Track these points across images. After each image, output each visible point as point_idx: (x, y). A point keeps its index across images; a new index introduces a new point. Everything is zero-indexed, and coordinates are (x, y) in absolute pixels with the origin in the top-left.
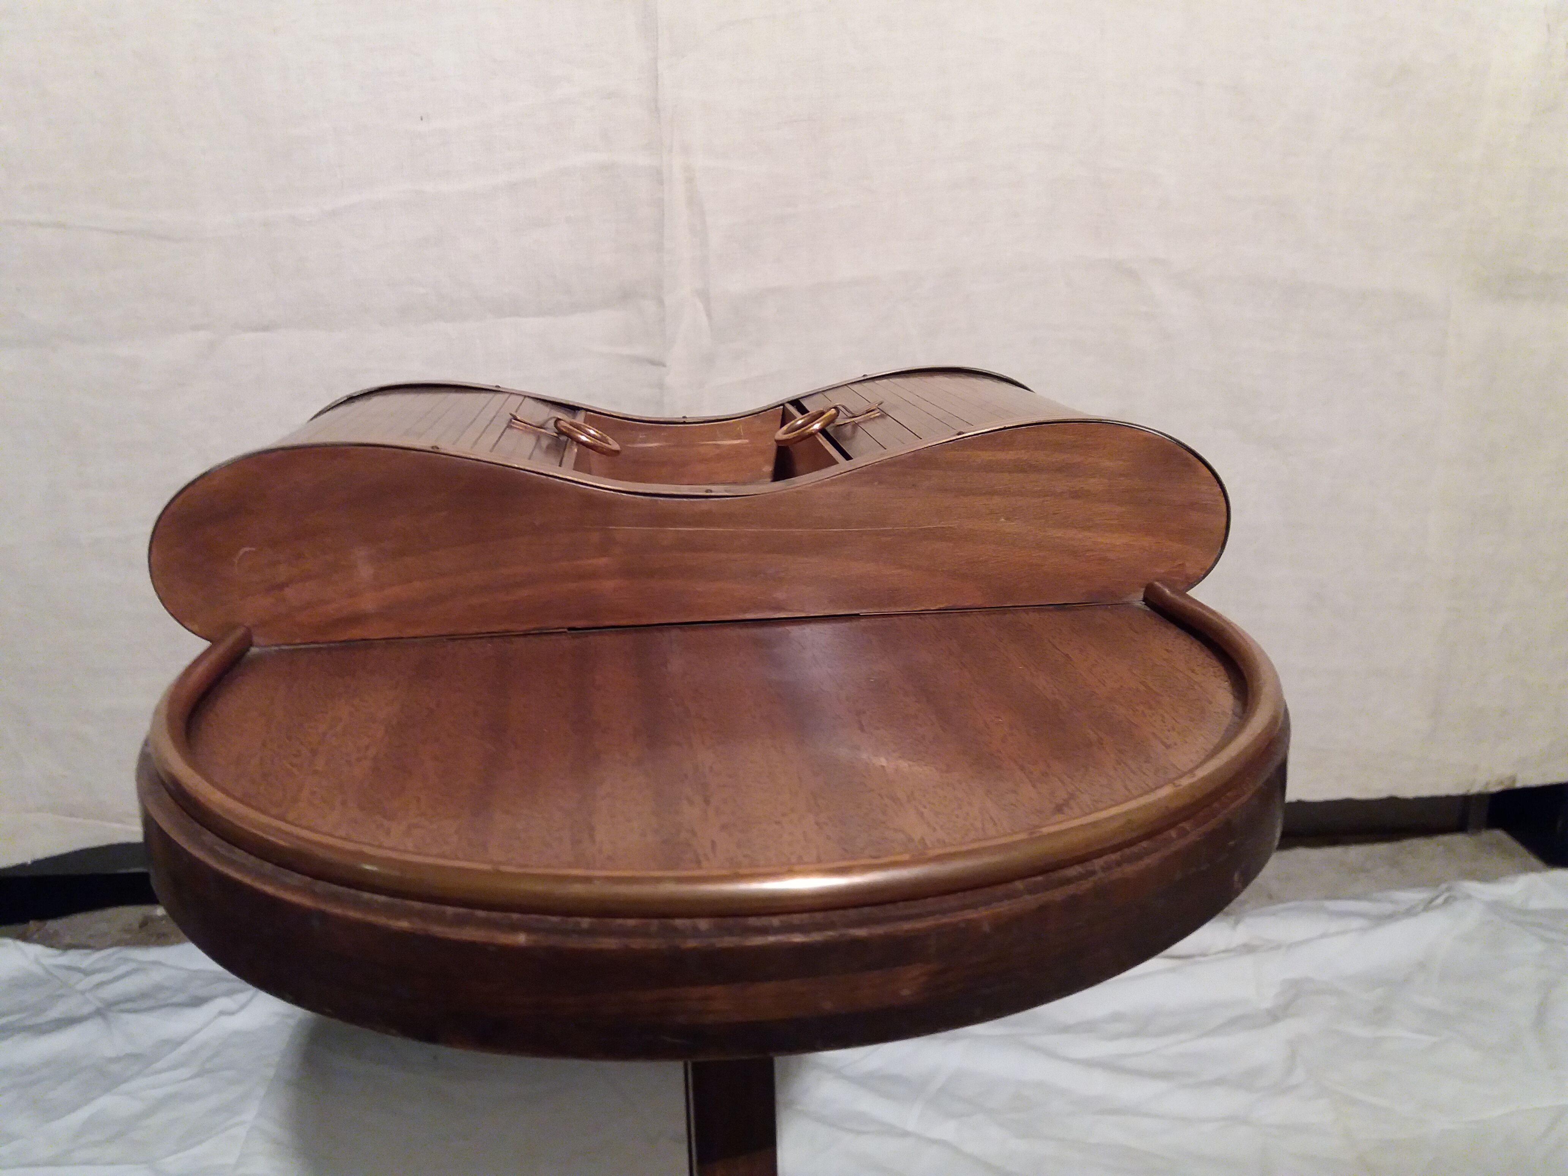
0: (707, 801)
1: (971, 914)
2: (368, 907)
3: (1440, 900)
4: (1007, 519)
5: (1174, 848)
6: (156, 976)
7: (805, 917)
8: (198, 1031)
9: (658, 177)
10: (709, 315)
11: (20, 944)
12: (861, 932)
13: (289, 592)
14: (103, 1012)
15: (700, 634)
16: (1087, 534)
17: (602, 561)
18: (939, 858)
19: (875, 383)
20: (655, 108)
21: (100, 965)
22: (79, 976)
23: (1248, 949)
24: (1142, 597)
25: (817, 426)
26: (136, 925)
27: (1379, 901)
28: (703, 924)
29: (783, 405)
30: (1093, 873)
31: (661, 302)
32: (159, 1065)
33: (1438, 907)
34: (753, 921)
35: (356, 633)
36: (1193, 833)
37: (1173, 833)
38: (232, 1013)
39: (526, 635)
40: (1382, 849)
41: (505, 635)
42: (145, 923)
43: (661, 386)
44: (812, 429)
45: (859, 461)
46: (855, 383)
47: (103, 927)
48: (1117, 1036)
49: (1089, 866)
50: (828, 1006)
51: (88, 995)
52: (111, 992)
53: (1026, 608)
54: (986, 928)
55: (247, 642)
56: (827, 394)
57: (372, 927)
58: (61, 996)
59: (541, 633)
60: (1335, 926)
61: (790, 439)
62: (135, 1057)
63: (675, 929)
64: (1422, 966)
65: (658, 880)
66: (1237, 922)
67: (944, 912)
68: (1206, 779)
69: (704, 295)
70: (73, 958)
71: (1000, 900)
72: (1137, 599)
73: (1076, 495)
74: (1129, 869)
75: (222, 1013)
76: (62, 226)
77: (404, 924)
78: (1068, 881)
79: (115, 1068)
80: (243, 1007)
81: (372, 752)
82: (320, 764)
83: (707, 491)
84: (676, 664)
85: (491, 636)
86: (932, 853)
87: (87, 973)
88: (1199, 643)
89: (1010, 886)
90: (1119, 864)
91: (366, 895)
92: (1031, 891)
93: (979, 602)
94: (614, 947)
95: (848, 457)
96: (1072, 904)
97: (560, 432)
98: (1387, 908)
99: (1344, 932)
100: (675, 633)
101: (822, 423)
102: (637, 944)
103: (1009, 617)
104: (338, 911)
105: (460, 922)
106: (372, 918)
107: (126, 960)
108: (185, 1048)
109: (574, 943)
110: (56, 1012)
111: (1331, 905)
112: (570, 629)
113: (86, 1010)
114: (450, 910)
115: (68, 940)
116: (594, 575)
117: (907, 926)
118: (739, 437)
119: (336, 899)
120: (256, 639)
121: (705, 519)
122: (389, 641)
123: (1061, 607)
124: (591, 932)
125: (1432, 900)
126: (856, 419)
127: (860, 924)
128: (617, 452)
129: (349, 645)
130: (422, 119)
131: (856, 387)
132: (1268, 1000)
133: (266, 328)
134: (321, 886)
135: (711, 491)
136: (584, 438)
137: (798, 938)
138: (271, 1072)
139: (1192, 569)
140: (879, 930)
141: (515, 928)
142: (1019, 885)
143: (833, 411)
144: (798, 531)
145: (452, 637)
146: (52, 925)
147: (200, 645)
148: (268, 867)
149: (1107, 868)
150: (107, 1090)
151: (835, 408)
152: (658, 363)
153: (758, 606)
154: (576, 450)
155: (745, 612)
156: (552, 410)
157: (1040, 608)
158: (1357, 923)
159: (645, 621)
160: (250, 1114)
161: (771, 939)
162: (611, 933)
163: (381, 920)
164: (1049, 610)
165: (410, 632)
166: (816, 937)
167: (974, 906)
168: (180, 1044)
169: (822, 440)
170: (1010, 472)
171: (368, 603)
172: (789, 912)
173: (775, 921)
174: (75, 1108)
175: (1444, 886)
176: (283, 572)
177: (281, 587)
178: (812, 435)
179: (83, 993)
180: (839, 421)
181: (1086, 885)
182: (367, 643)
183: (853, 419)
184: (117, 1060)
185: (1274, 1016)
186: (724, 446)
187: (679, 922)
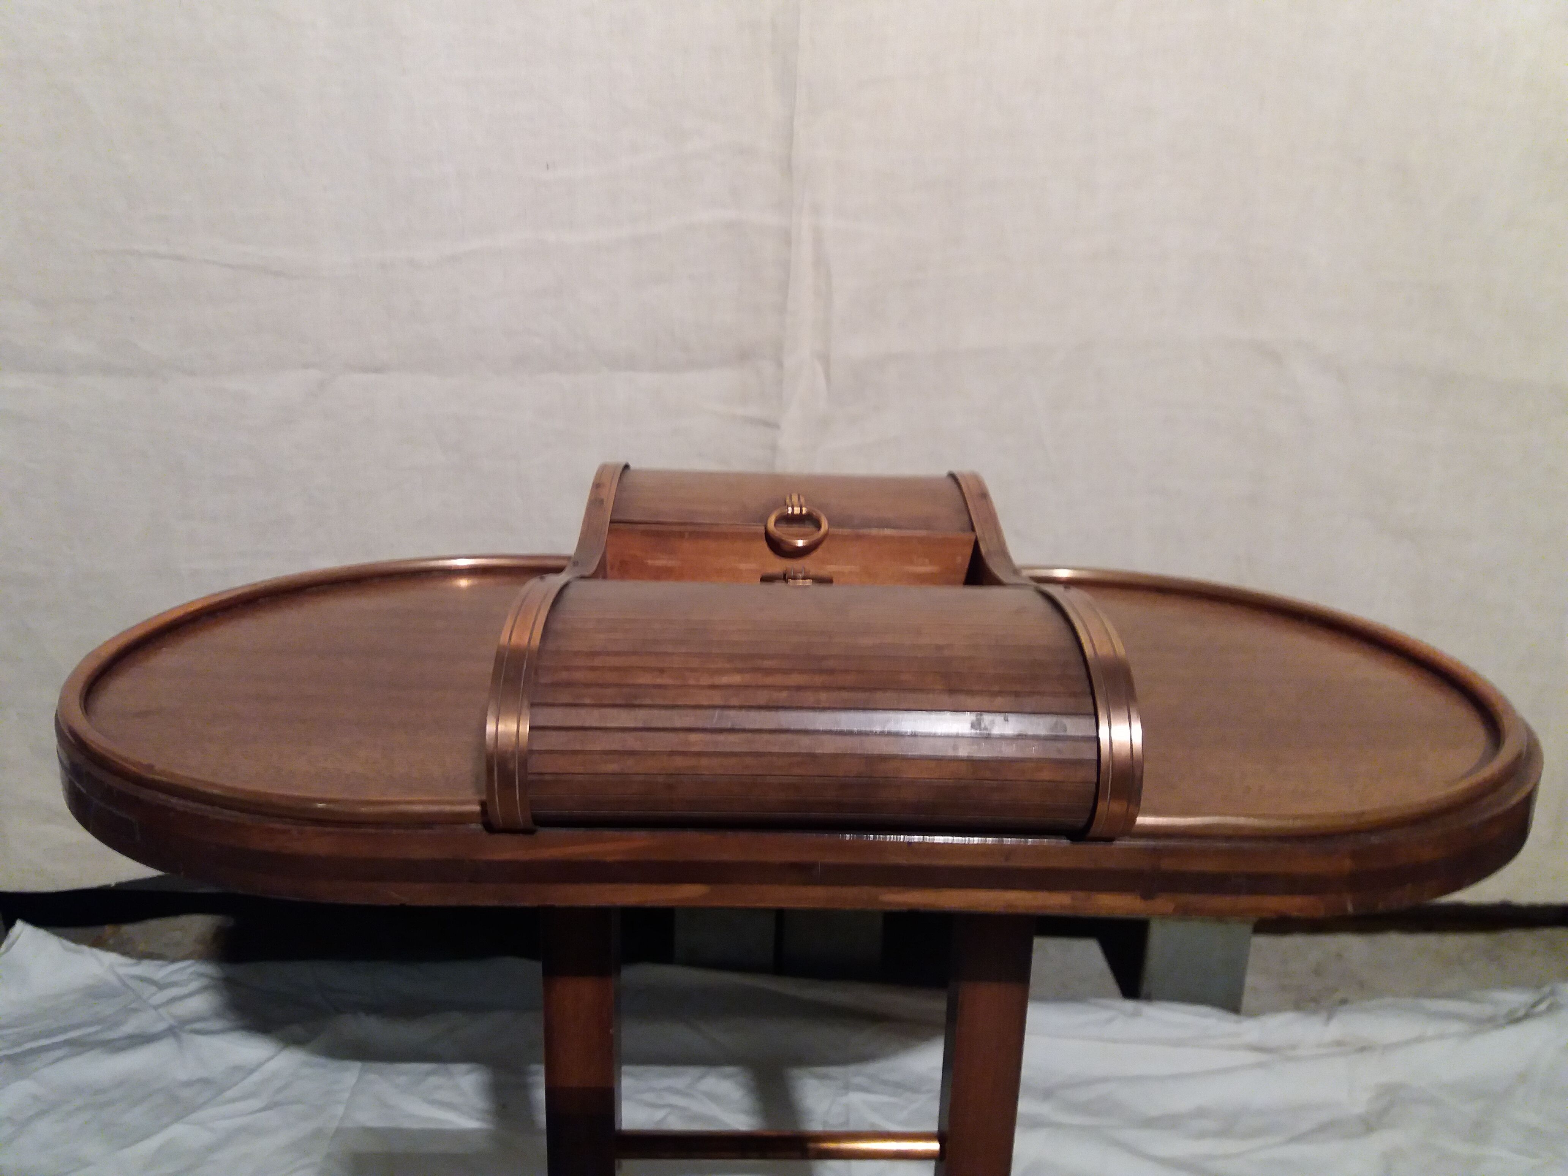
3: (1543, 1007)
8: (268, 1059)
9: (787, 238)
10: (828, 380)
11: (96, 951)
14: (176, 1030)
20: (788, 167)
21: (175, 978)
22: (154, 989)
23: (1340, 1047)
26: (210, 936)
27: (1479, 1001)
31: (780, 364)
32: (229, 1094)
33: (1540, 1015)
42: (219, 934)
43: (774, 448)
47: (177, 935)
48: (1202, 1135)
51: (162, 1011)
52: (184, 1008)
58: (135, 1010)
60: (1432, 1028)
62: (205, 1082)
64: (1523, 1077)
66: (1329, 1018)
69: (825, 359)
70: (147, 968)
76: (180, 258)
79: (186, 1093)
87: (161, 986)
99: (1441, 1037)
107: (199, 974)
108: (256, 1077)
110: (130, 1027)
111: (1429, 1004)
113: (161, 1026)
115: (142, 947)
125: (1535, 1005)
130: (548, 168)
132: (1360, 1105)
133: (378, 370)
146: (128, 930)
150: (178, 1119)
152: (772, 425)
158: (1455, 1027)
160: (317, 1157)
168: (251, 1071)
174: (146, 1137)
175: (1546, 989)
179: (156, 1007)
184: (188, 1084)
185: (1368, 1125)
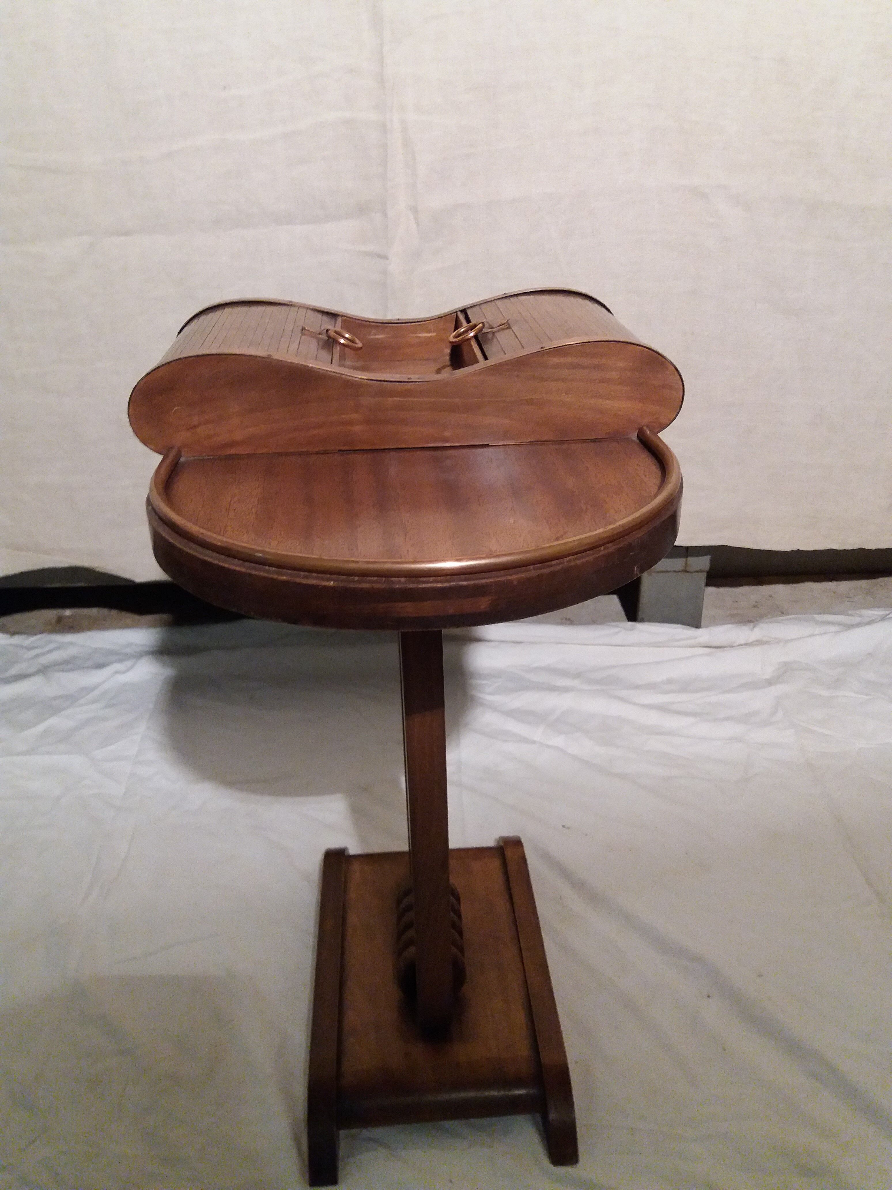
0: (406, 535)
1: (510, 578)
2: (268, 571)
4: (566, 394)
5: (601, 554)
6: (72, 651)
7: (443, 578)
8: (104, 682)
9: (384, 128)
10: (417, 223)
12: (465, 583)
13: (199, 430)
14: (44, 670)
15: (406, 455)
16: (608, 402)
17: (354, 416)
18: (498, 556)
19: (510, 300)
20: (381, 80)
21: (36, 644)
22: (24, 650)
23: (759, 643)
24: (636, 435)
25: (472, 334)
26: (54, 621)
27: (851, 615)
28: (403, 580)
29: (456, 312)
30: (563, 563)
31: (385, 214)
32: (82, 701)
34: (421, 579)
35: (233, 451)
36: (612, 548)
37: (602, 548)
38: (124, 672)
39: (317, 453)
40: (863, 583)
41: (308, 454)
42: (59, 620)
43: (385, 273)
44: (468, 336)
45: (490, 362)
46: (498, 299)
49: (562, 560)
50: (451, 611)
51: (31, 661)
52: (45, 660)
53: (576, 441)
54: (515, 583)
55: (179, 455)
56: (483, 306)
57: (272, 579)
58: (15, 662)
59: (325, 453)
60: (818, 630)
61: (457, 342)
62: (66, 697)
63: (392, 581)
64: (870, 655)
65: (385, 562)
67: (498, 577)
68: (622, 526)
69: (415, 210)
70: (17, 640)
71: (522, 572)
72: (634, 437)
73: (602, 381)
74: (578, 562)
75: (117, 672)
77: (285, 578)
78: (551, 566)
79: (55, 703)
80: (129, 669)
81: (254, 510)
82: (232, 515)
83: (409, 379)
84: (393, 471)
85: (300, 454)
86: (494, 554)
87: (30, 648)
88: (656, 461)
89: (528, 567)
90: (574, 560)
91: (267, 568)
92: (534, 569)
93: (551, 438)
94: (367, 587)
95: (486, 358)
96: (553, 574)
97: (329, 337)
98: (858, 620)
99: (824, 634)
100: (393, 454)
101: (475, 332)
102: (376, 586)
103: (565, 446)
104: (257, 573)
105: (307, 577)
106: (271, 576)
107: (51, 642)
108: (97, 692)
109: (352, 585)
110: (14, 671)
111: (819, 617)
112: (339, 451)
113: (33, 670)
114: (302, 573)
115: (12, 629)
116: (350, 423)
117: (483, 581)
118: (430, 332)
119: (255, 569)
120: (183, 453)
121: (407, 393)
122: (249, 456)
123: (594, 441)
124: (358, 582)
126: (494, 329)
127: (465, 580)
128: (361, 348)
129: (230, 457)
130: (225, 88)
131: (498, 302)
132: (768, 673)
133: (127, 234)
134: (247, 564)
135: (411, 379)
136: (342, 341)
137: (439, 585)
138: (151, 706)
139: (663, 421)
140: (472, 583)
141: (329, 580)
142: (531, 567)
143: (481, 325)
144: (457, 400)
145: (280, 454)
147: (159, 458)
148: (223, 557)
149: (570, 561)
150: (52, 715)
151: (483, 323)
152: (384, 257)
153: (435, 440)
154: (339, 349)
155: (428, 443)
156: (323, 316)
157: (584, 441)
159: (377, 448)
160: (142, 728)
161: (429, 585)
162: (366, 582)
163: (275, 577)
164: (587, 442)
165: (260, 451)
166: (447, 585)
167: (511, 575)
168: (93, 689)
169: (473, 343)
170: (568, 369)
171: (239, 436)
172: (437, 576)
173: (431, 579)
174: (35, 725)
176: (195, 420)
177: (195, 427)
178: (469, 339)
179: (28, 660)
180: (485, 330)
181: (559, 568)
182: (238, 457)
183: (492, 330)
184: (55, 698)
185: (770, 683)
186: (422, 337)
187: (393, 579)
